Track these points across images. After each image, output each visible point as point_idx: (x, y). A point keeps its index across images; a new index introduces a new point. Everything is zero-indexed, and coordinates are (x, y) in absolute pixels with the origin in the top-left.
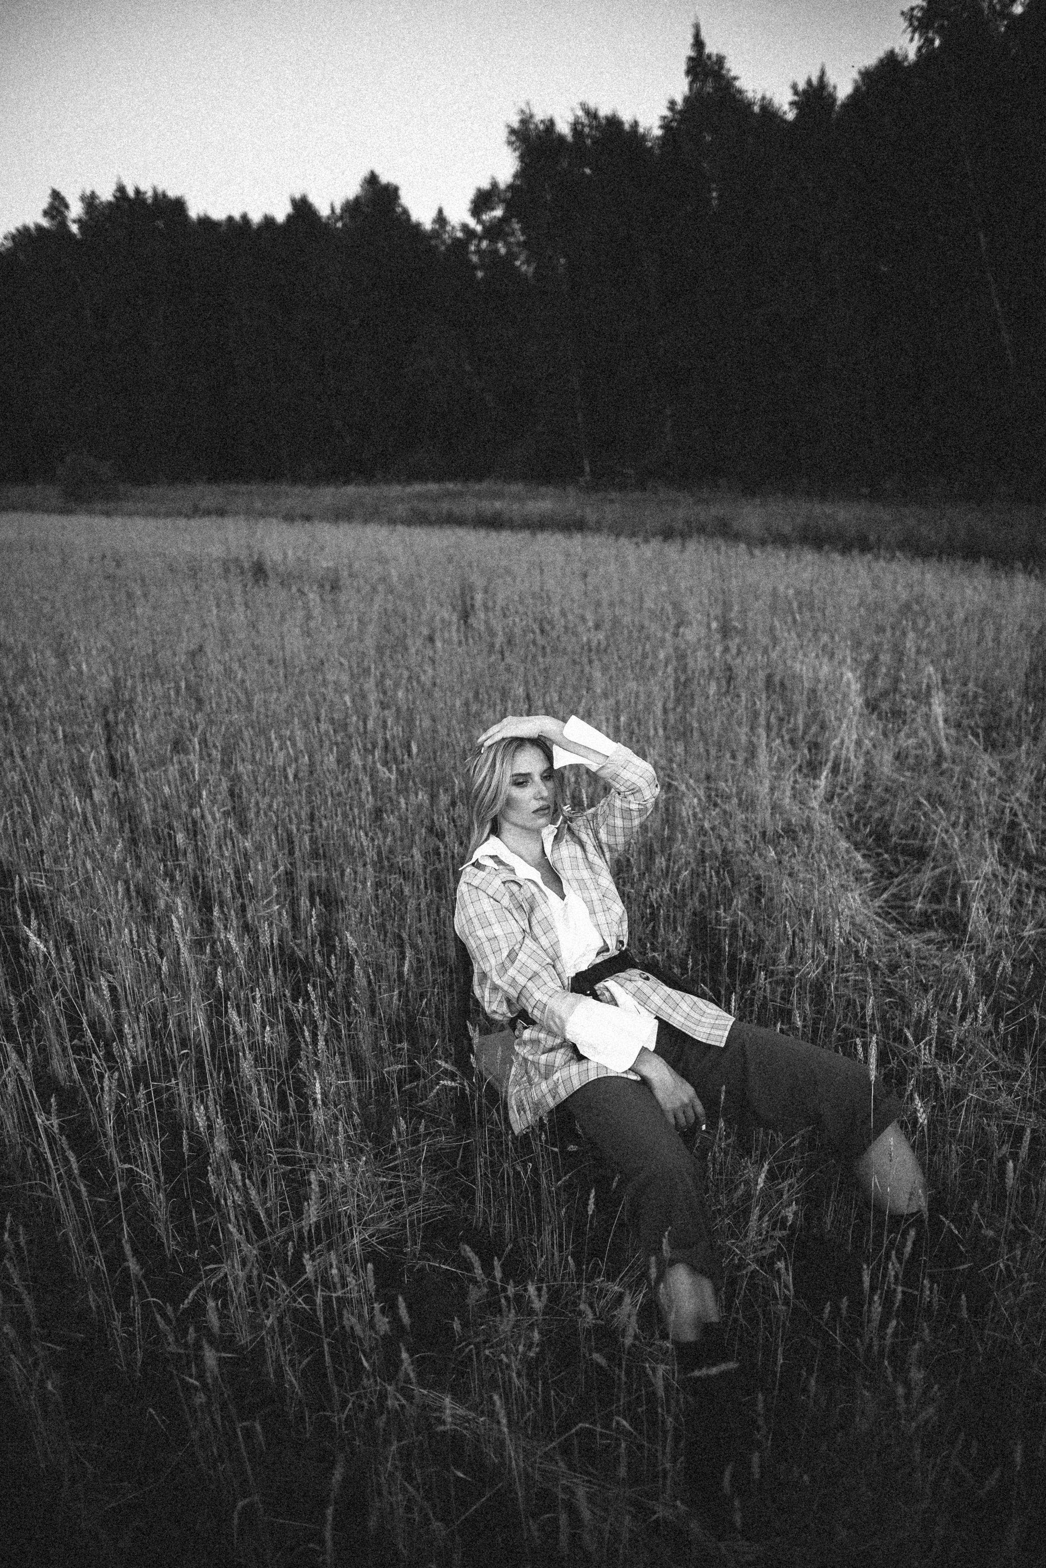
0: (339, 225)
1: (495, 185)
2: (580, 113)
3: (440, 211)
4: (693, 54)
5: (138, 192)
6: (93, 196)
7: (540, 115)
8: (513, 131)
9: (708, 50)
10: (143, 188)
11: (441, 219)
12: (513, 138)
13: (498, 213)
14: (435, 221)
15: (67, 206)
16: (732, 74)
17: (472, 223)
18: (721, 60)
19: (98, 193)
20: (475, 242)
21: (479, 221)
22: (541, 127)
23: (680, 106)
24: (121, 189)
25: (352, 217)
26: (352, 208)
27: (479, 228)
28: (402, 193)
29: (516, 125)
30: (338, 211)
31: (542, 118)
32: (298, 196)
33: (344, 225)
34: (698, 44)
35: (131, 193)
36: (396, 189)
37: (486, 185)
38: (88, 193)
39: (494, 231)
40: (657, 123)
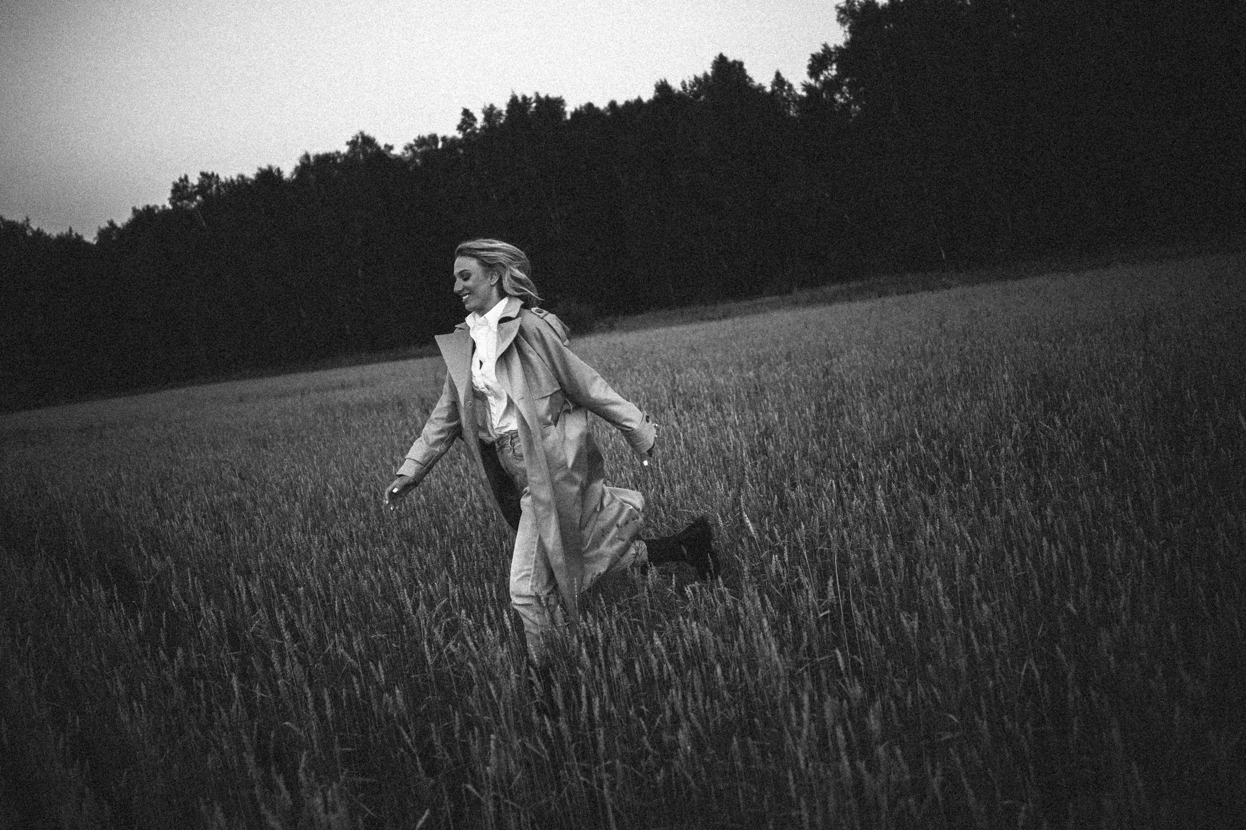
1: (826, 49)
3: (778, 75)
6: (492, 108)
8: (841, 10)
10: (528, 96)
11: (779, 80)
12: (842, 16)
13: (832, 72)
14: (774, 84)
15: (475, 120)
17: (811, 82)
19: (496, 105)
21: (817, 79)
22: (865, 3)
26: (705, 83)
27: (818, 85)
29: (843, 5)
30: (689, 86)
35: (520, 99)
36: (741, 64)
37: (818, 49)
38: (488, 106)
39: (831, 86)
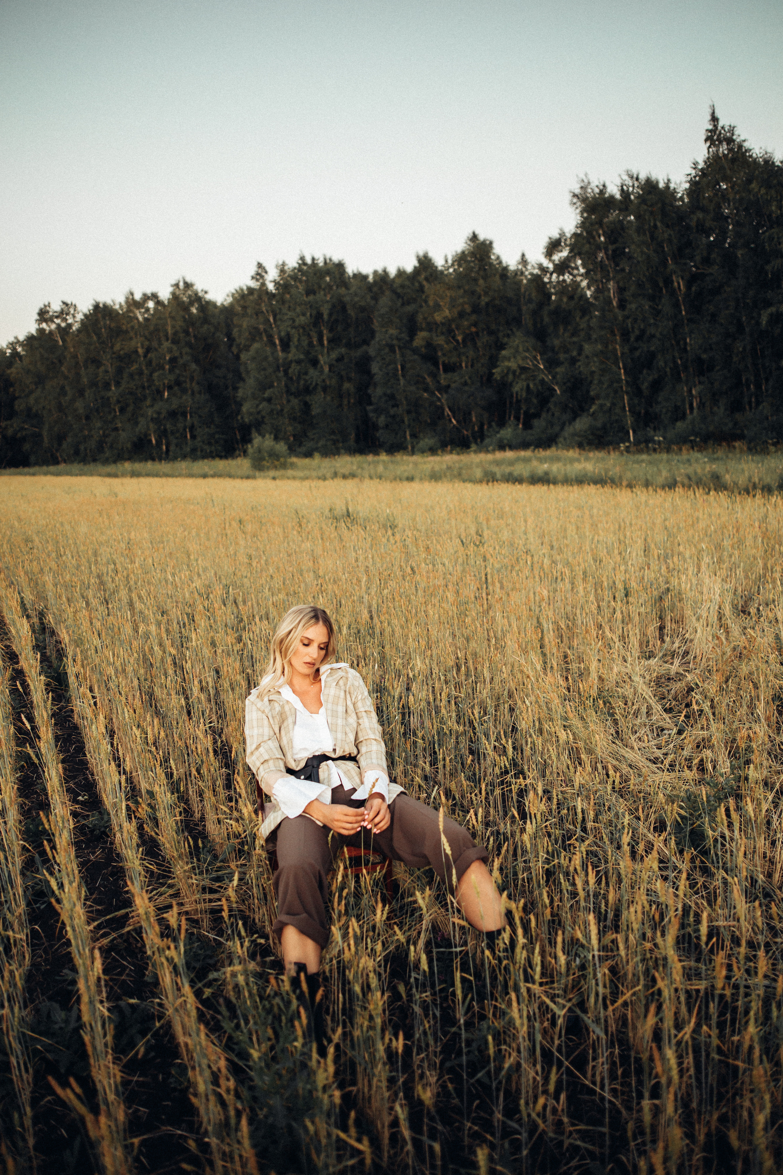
0: (451, 270)
1: (562, 234)
2: (625, 177)
3: (523, 255)
4: (711, 127)
5: (313, 259)
6: (284, 264)
7: (595, 183)
8: (575, 195)
9: (721, 124)
10: (316, 257)
11: (524, 261)
12: (575, 200)
13: (565, 253)
14: (519, 263)
15: (267, 272)
16: (742, 138)
17: (546, 263)
18: (732, 129)
19: (287, 262)
20: (548, 275)
21: (551, 261)
22: (597, 191)
23: (701, 165)
24: (302, 258)
25: (460, 265)
26: (461, 259)
27: (551, 266)
28: (495, 245)
29: (578, 191)
30: (450, 262)
31: (597, 183)
32: (421, 254)
33: (455, 270)
34: (714, 119)
35: (309, 261)
36: (491, 243)
37: (556, 235)
38: (281, 263)
39: (562, 267)
40: (684, 179)
